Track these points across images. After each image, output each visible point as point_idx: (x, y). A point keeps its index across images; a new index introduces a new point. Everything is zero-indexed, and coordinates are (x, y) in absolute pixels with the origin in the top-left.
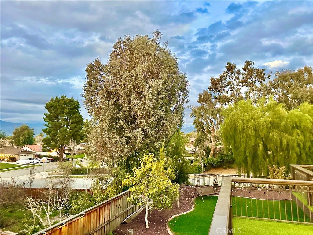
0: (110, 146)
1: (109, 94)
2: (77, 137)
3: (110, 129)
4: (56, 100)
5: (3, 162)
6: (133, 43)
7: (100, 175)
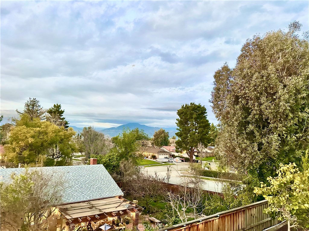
0: (240, 151)
1: (237, 98)
2: (204, 141)
3: (239, 134)
4: (185, 107)
5: (147, 159)
6: (264, 41)
7: (229, 180)
